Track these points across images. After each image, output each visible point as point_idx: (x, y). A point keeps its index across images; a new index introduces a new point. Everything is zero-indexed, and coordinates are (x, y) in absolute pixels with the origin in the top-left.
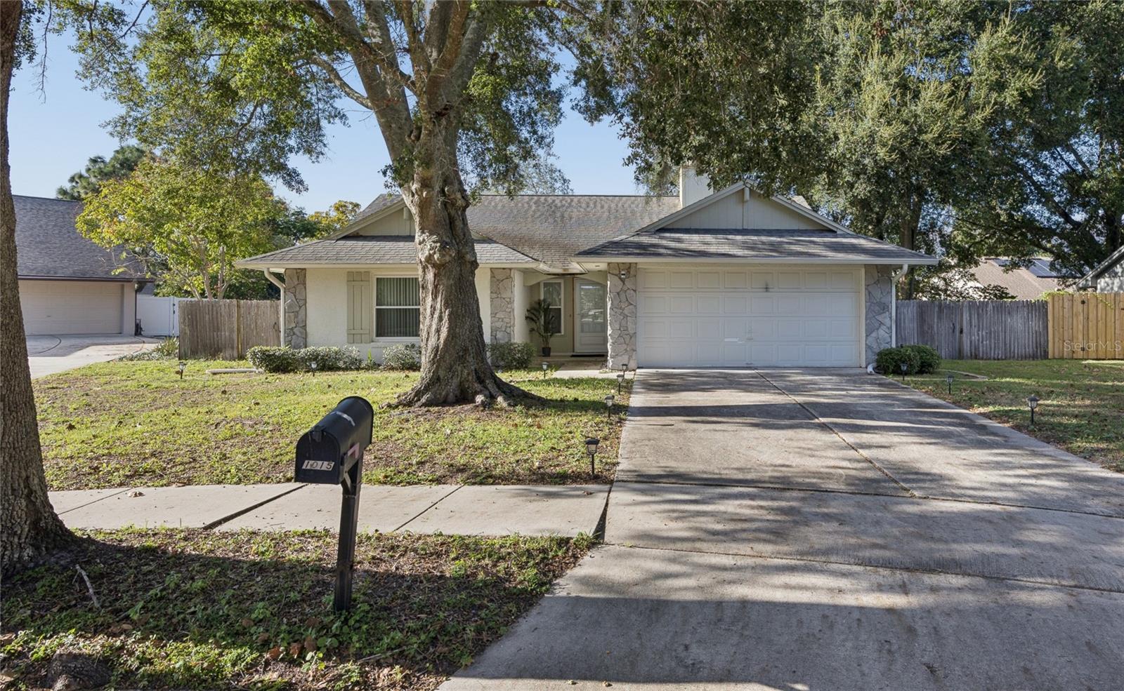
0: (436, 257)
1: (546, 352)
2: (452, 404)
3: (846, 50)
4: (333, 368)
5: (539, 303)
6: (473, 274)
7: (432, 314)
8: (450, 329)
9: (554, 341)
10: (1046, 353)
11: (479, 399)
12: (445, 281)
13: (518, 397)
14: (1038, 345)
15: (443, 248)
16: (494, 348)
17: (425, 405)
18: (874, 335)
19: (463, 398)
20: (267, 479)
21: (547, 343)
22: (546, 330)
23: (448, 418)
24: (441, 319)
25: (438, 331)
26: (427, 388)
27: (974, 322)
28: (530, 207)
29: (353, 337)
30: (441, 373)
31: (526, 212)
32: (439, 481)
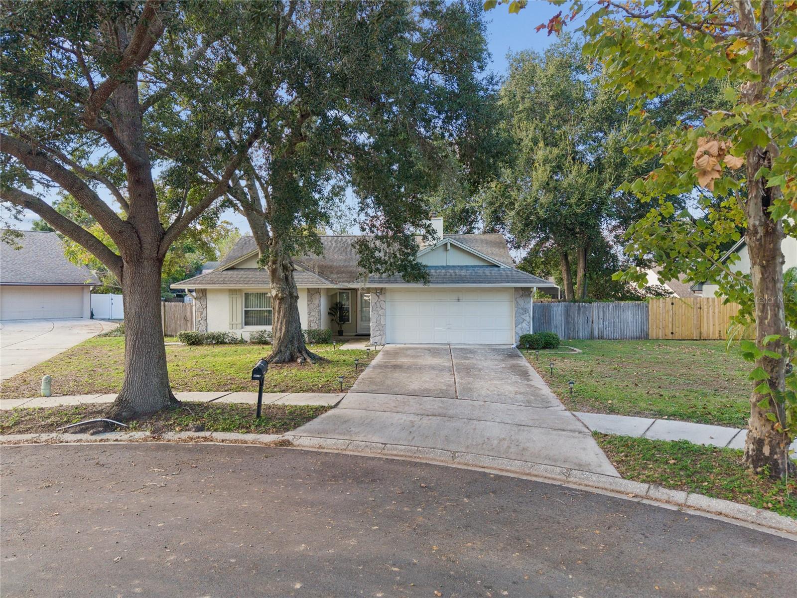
0: (280, 295)
1: (340, 333)
2: (287, 363)
3: (527, 142)
4: (223, 343)
5: (337, 304)
6: (296, 302)
7: (278, 321)
8: (286, 328)
9: (345, 327)
10: (648, 335)
11: (299, 360)
12: (283, 306)
13: (316, 359)
14: (642, 330)
15: (282, 291)
16: (309, 332)
17: (275, 363)
18: (520, 326)
19: (292, 359)
20: (218, 390)
21: (341, 327)
22: (340, 321)
23: (285, 369)
24: (281, 323)
25: (281, 329)
26: (276, 355)
27: (601, 316)
28: (332, 244)
29: (232, 325)
30: (282, 349)
31: (330, 248)
32: (282, 391)
